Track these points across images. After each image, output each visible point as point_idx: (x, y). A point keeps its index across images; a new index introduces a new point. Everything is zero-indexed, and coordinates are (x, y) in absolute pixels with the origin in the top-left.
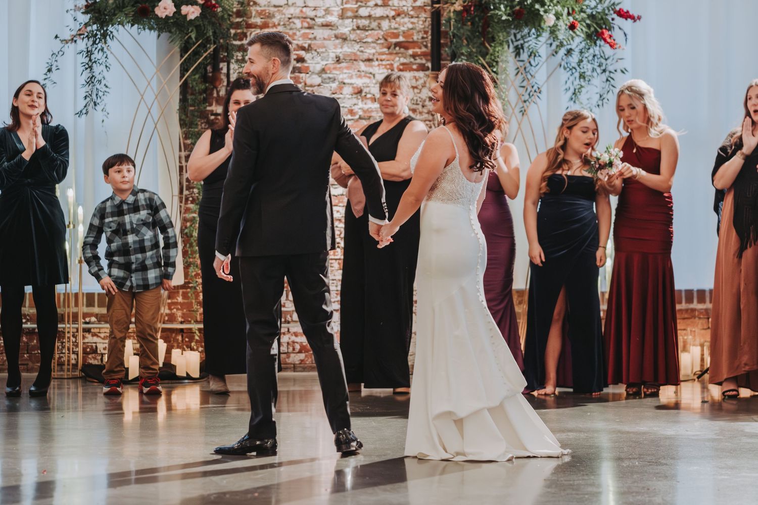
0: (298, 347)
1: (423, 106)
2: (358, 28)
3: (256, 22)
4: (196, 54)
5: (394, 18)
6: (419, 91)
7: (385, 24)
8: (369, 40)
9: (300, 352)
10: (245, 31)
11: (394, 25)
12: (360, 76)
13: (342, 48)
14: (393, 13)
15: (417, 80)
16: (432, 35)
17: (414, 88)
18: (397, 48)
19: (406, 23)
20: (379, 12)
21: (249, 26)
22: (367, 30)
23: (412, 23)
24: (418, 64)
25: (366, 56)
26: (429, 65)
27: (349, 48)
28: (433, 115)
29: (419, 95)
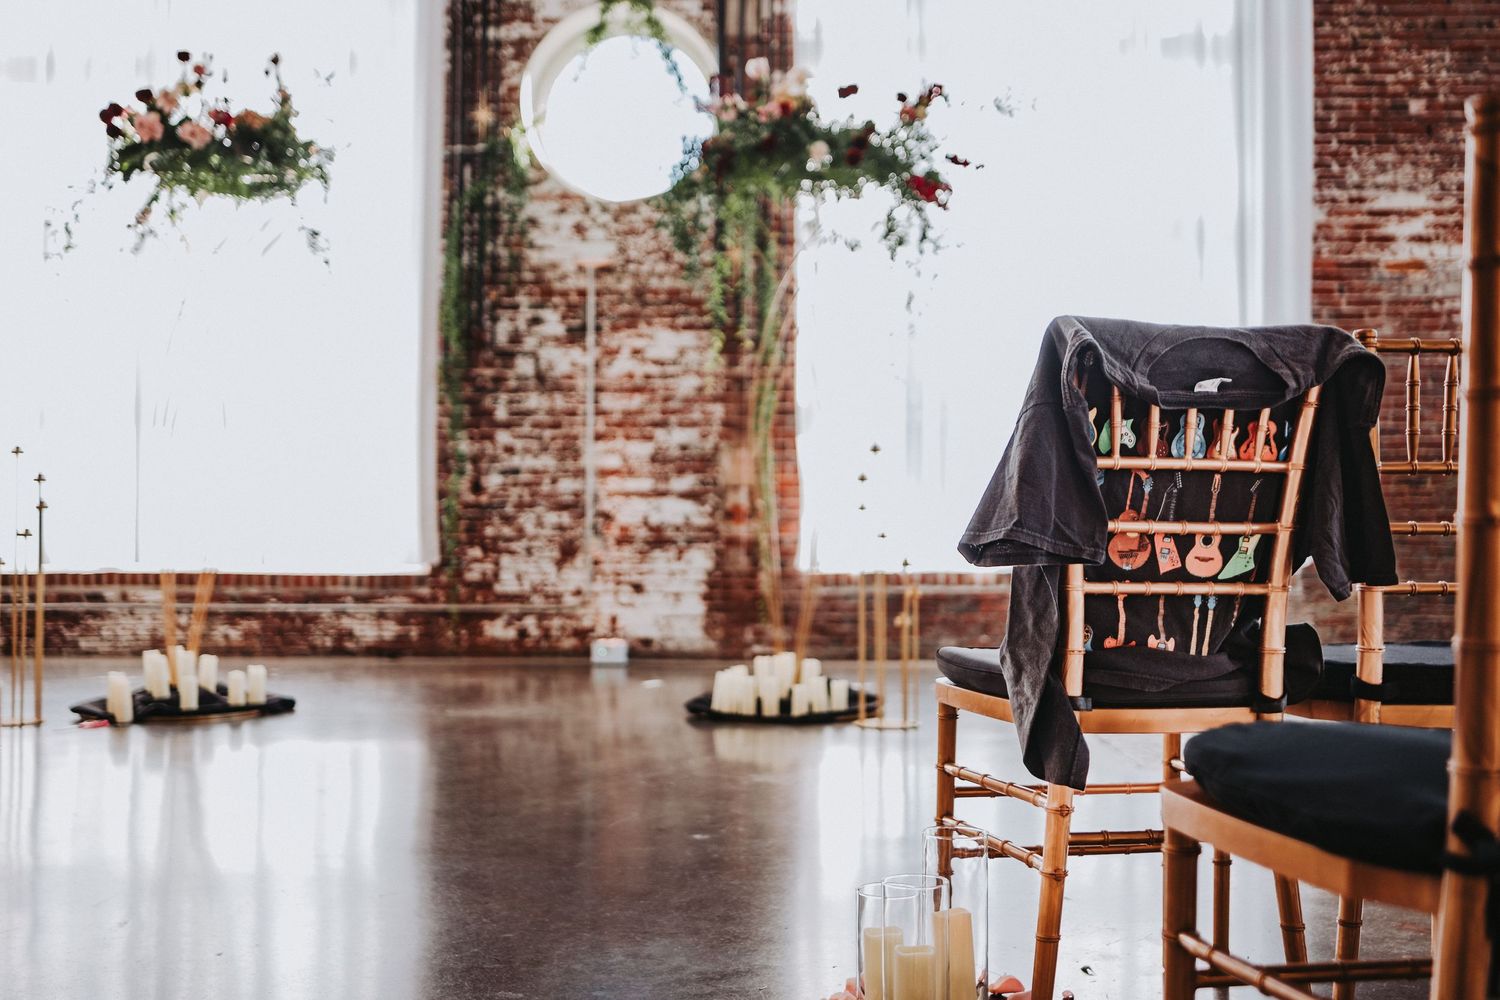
6: (704, 351)
9: (572, 637)
17: (698, 347)
21: (520, 283)
28: (719, 377)
29: (705, 355)
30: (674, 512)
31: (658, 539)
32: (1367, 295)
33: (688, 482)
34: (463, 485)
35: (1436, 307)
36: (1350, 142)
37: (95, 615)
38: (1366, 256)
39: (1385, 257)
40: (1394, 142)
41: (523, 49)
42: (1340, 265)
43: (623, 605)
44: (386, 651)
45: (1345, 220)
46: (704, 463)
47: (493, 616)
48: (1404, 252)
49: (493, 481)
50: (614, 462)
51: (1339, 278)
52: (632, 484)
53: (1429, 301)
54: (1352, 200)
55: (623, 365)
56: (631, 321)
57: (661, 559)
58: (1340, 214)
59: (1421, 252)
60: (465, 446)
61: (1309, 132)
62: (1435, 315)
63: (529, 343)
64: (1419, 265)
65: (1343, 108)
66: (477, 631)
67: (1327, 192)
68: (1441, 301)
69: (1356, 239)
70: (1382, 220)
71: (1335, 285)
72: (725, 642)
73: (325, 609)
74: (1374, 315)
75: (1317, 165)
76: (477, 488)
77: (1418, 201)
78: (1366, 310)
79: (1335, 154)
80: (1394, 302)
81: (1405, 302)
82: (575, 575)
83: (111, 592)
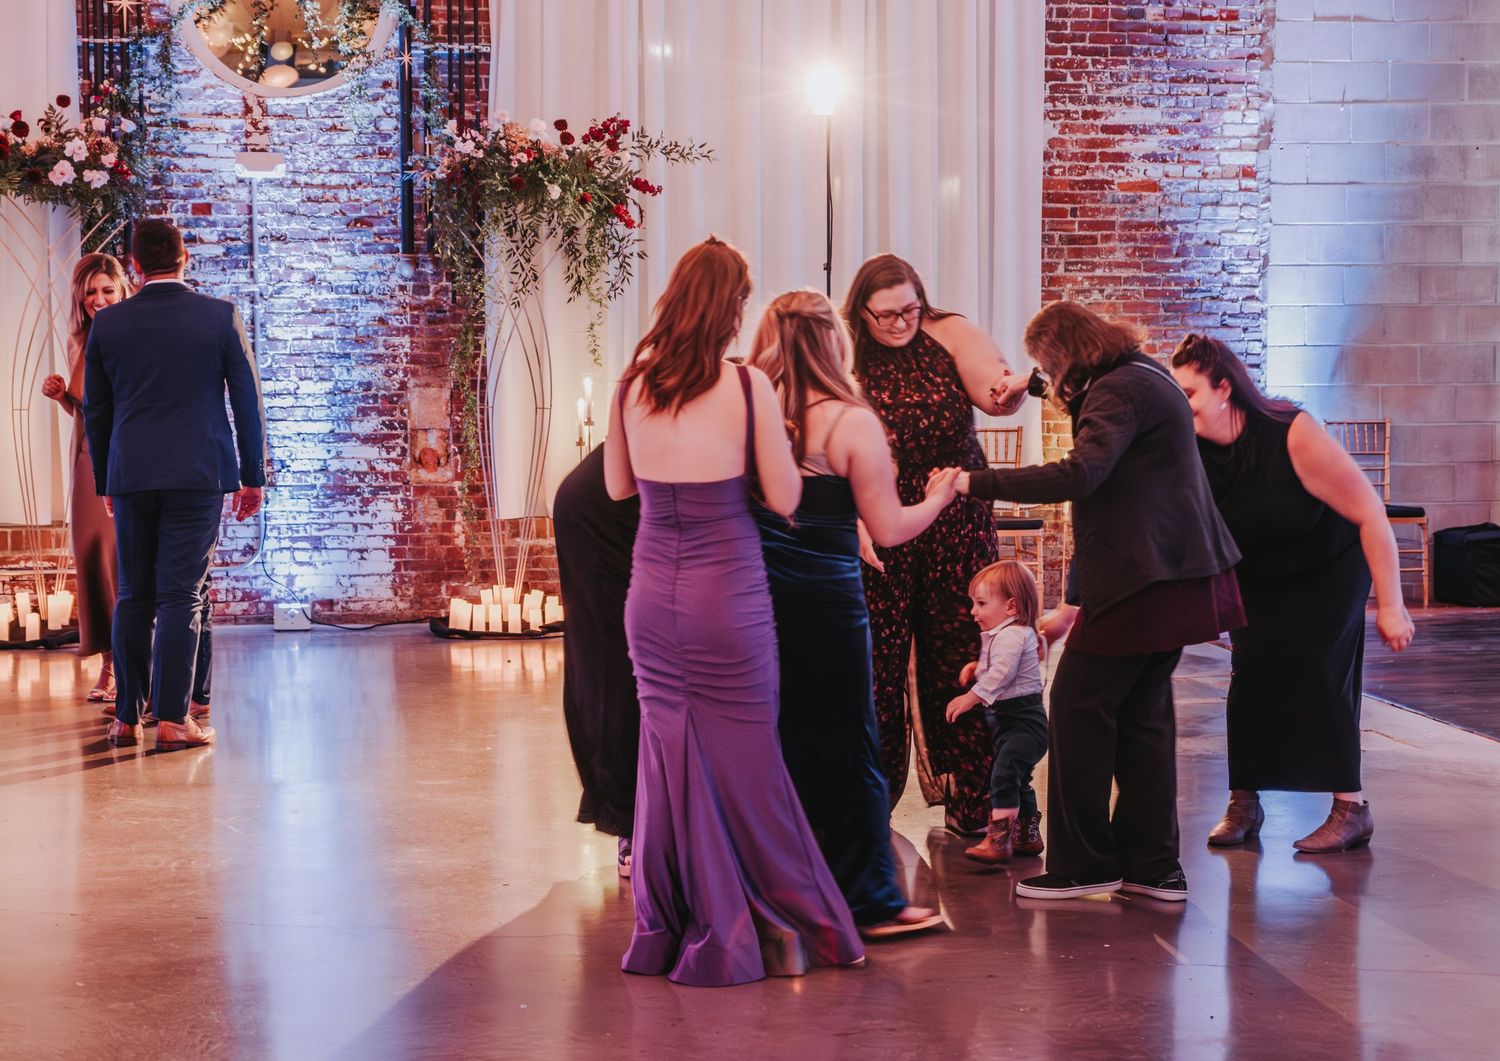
0: (239, 594)
1: (392, 297)
2: (309, 199)
3: (179, 191)
4: (102, 231)
5: (354, 187)
6: (386, 278)
7: (343, 195)
8: (324, 214)
9: (242, 600)
10: (164, 201)
11: (354, 196)
12: (312, 260)
13: (288, 224)
14: (352, 181)
15: (384, 265)
16: (403, 207)
17: (380, 274)
18: (359, 225)
19: (369, 194)
20: (335, 179)
21: (170, 196)
22: (320, 203)
23: (377, 193)
24: (386, 244)
25: (319, 234)
26: (399, 245)
27: (297, 224)
28: (404, 308)
29: (387, 283)
30: (356, 457)
31: (340, 489)
32: (1099, 218)
33: (371, 425)
35: (1169, 230)
36: (1084, 52)
38: (1100, 176)
39: (1120, 177)
40: (1130, 52)
42: (1073, 185)
43: (301, 564)
45: (1080, 136)
46: (391, 403)
48: (1138, 171)
51: (1072, 199)
53: (1163, 225)
54: (1086, 115)
58: (1073, 129)
59: (1155, 172)
61: (1038, 39)
62: (1166, 239)
64: (1153, 186)
65: (1077, 13)
67: (1060, 106)
68: (1173, 223)
69: (1091, 157)
70: (1118, 137)
71: (1068, 207)
72: (418, 599)
74: (1106, 238)
75: (1049, 76)
77: (1153, 117)
78: (1098, 234)
79: (1069, 65)
80: (1125, 226)
81: (1140, 226)
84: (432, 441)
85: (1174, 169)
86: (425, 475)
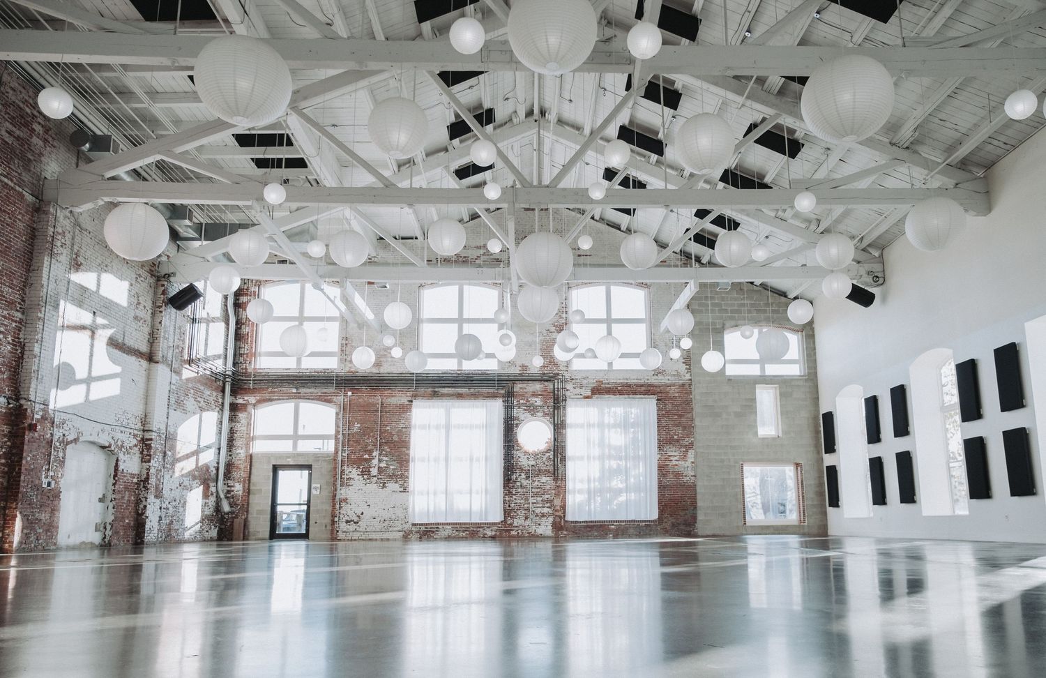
30: (546, 510)
31: (543, 515)
32: (668, 471)
33: (548, 505)
34: (507, 505)
36: (664, 443)
37: (437, 531)
38: (667, 464)
39: (671, 464)
40: (672, 443)
41: (517, 425)
42: (663, 465)
43: (537, 528)
44: (493, 538)
46: (551, 501)
47: (513, 530)
48: (674, 463)
49: (512, 505)
50: (535, 501)
51: (663, 468)
52: (538, 505)
53: (679, 472)
54: (665, 454)
55: (536, 483)
56: (538, 475)
57: (544, 519)
58: (662, 456)
59: (677, 463)
60: (507, 499)
61: (656, 441)
62: (679, 474)
63: (519, 479)
64: (676, 465)
65: (662, 437)
66: (510, 533)
67: (660, 452)
69: (666, 461)
70: (670, 457)
72: (555, 534)
73: (481, 529)
75: (658, 447)
76: (509, 506)
77: (676, 454)
78: (668, 473)
79: (661, 445)
80: (672, 472)
81: (675, 472)
82: (528, 522)
83: (440, 527)
84: (558, 508)
85: (680, 462)
86: (557, 514)
